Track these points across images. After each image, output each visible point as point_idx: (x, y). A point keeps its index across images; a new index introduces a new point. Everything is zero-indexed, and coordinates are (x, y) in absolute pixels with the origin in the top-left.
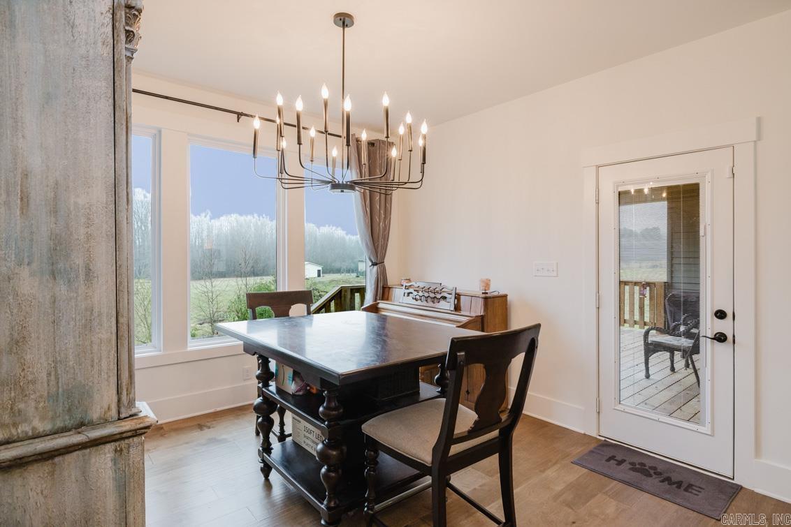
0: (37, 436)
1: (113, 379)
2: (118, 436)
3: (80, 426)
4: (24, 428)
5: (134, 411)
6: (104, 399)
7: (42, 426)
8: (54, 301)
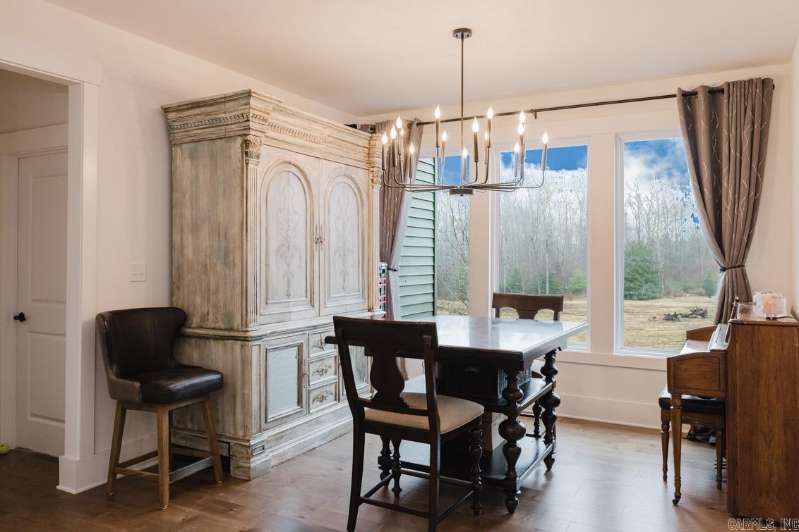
0: (221, 329)
1: (240, 312)
2: (243, 338)
3: (231, 329)
4: (217, 325)
5: (247, 329)
6: (237, 321)
7: (222, 326)
8: (225, 274)
